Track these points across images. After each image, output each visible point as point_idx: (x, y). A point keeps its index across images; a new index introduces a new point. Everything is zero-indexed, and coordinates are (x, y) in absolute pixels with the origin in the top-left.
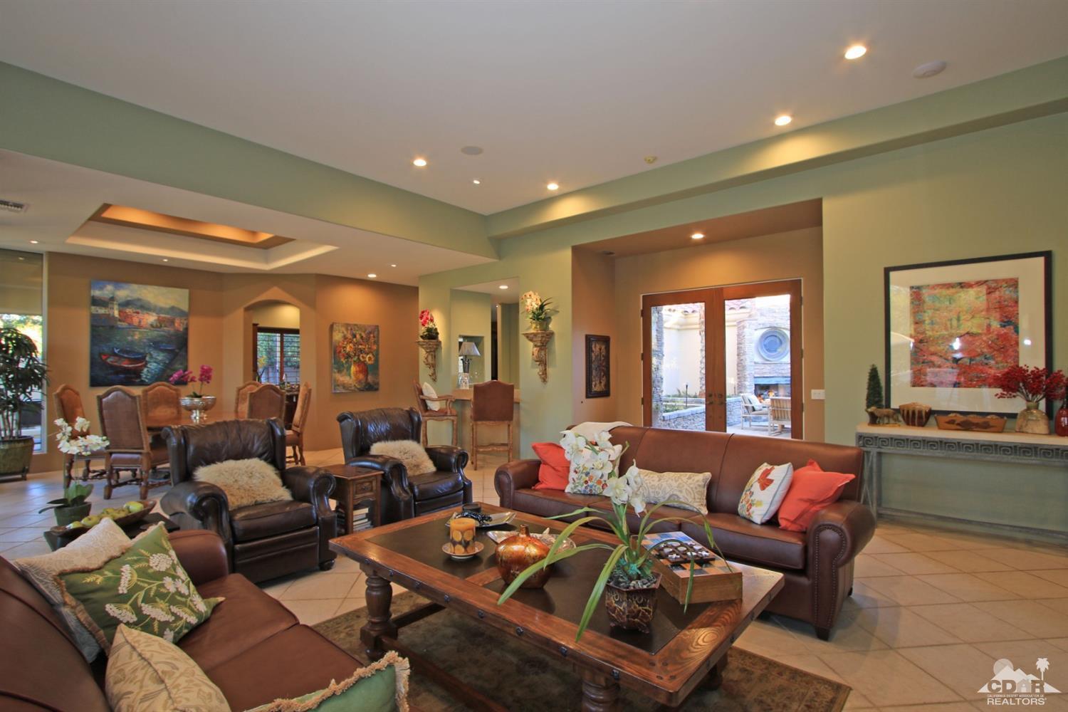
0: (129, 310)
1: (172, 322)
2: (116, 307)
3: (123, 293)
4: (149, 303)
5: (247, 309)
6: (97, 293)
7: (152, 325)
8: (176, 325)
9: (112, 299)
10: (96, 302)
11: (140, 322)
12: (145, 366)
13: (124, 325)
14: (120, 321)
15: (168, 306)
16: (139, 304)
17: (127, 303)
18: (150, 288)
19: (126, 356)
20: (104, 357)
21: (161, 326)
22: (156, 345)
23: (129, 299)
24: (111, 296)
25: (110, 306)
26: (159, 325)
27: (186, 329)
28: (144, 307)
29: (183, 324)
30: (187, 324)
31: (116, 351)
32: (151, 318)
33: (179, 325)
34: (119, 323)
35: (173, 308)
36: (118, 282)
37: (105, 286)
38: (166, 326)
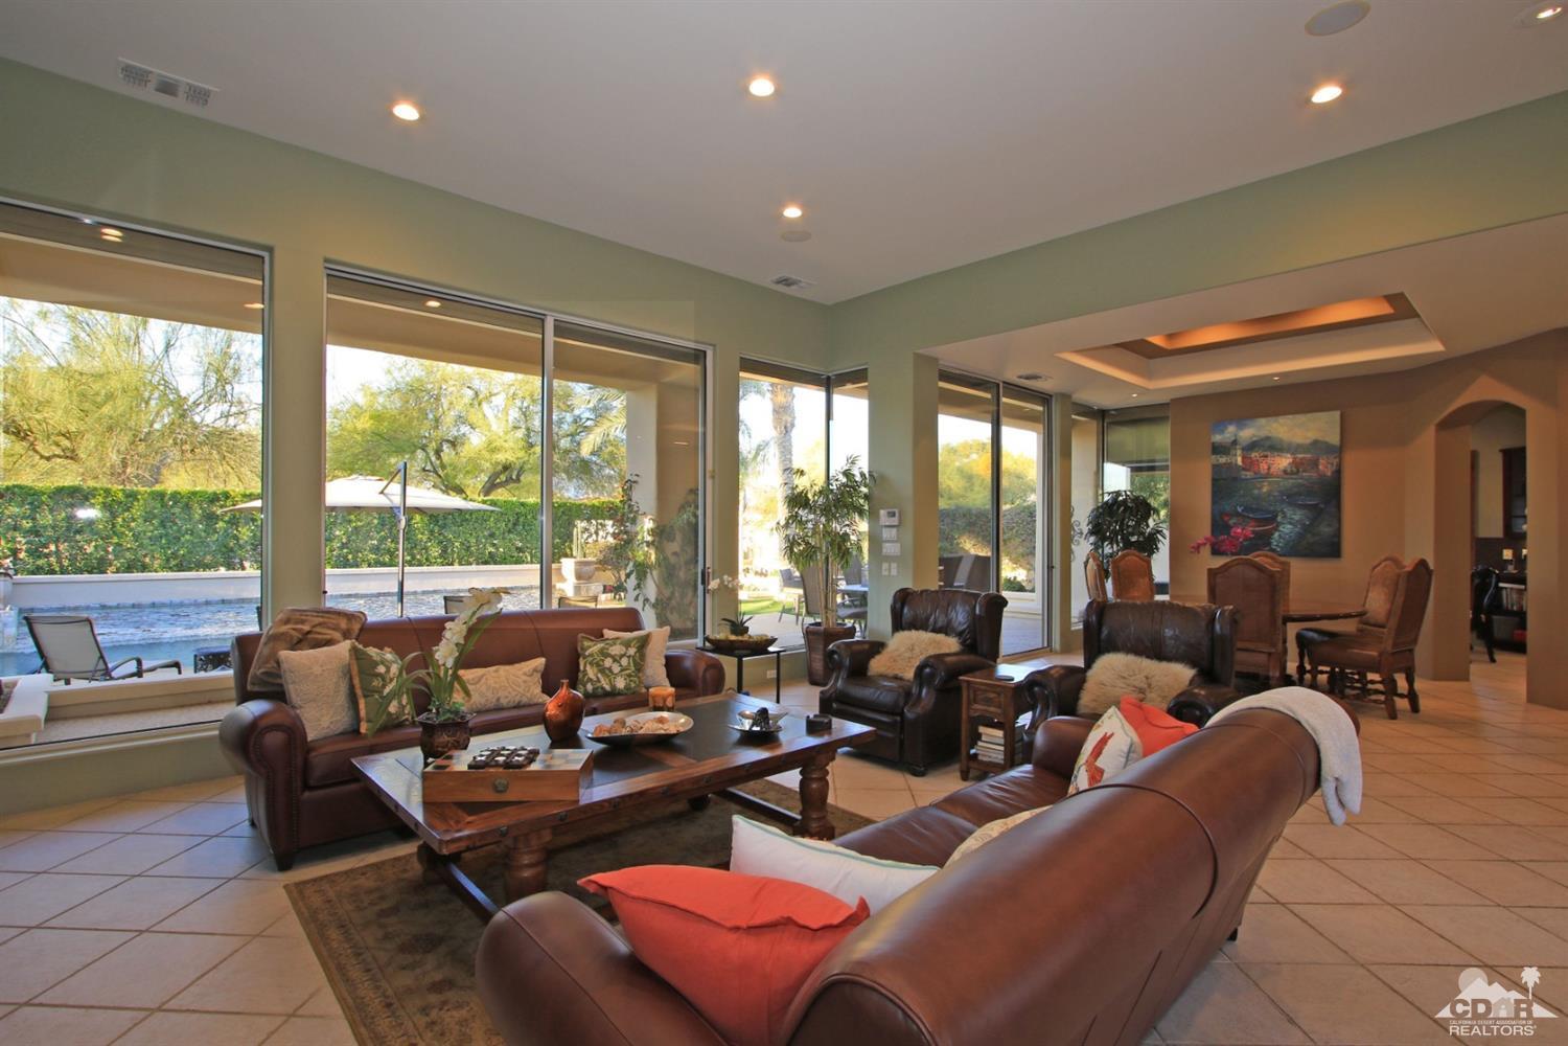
0: (1254, 455)
1: (1315, 463)
2: (1239, 452)
3: (1247, 434)
4: (1281, 440)
5: (1444, 425)
6: (1217, 438)
7: (1285, 472)
8: (1321, 467)
9: (1235, 442)
10: (1218, 449)
11: (1269, 469)
12: (1276, 529)
13: (1249, 475)
14: (1244, 469)
15: (1308, 441)
16: (1268, 443)
17: (1253, 446)
18: (1282, 419)
19: (1251, 515)
20: (1226, 519)
21: (1298, 471)
22: (1291, 498)
23: (1255, 439)
24: (1233, 438)
25: (1233, 452)
26: (1294, 469)
27: (1338, 472)
28: (1271, 446)
29: (1332, 464)
30: (1340, 465)
31: (1240, 510)
32: (1283, 462)
33: (1326, 467)
34: (1244, 473)
35: (1315, 443)
36: (1241, 420)
37: (1226, 428)
38: (1304, 471)
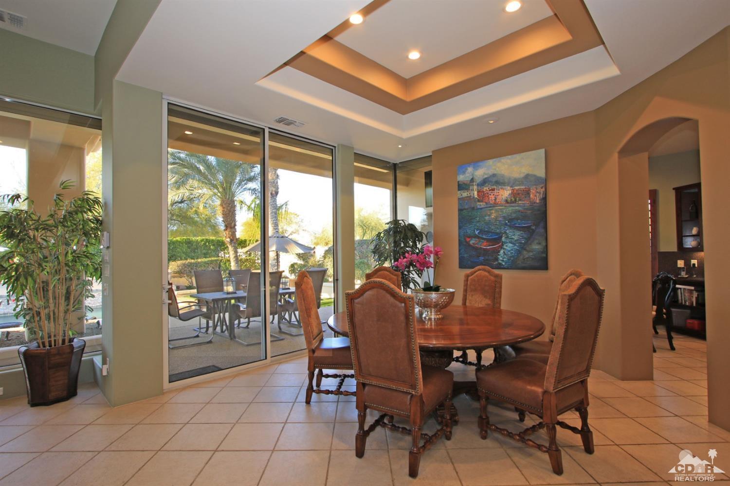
0: (485, 189)
1: (527, 193)
2: (475, 187)
3: (480, 172)
4: (503, 176)
5: (623, 152)
6: (461, 178)
7: (506, 201)
8: (531, 196)
9: (472, 180)
10: (462, 187)
11: (496, 199)
12: (501, 247)
13: (482, 205)
14: (479, 201)
15: (522, 175)
16: (494, 180)
17: (484, 182)
18: (504, 160)
19: (484, 237)
20: (468, 240)
21: (515, 200)
22: (511, 222)
23: (486, 176)
24: (472, 177)
25: (471, 188)
26: (513, 199)
27: (545, 199)
28: (495, 181)
29: (540, 193)
30: (546, 193)
31: (477, 232)
32: (505, 193)
33: (536, 197)
34: (478, 203)
35: (527, 176)
36: (476, 162)
37: (467, 169)
38: (520, 200)
